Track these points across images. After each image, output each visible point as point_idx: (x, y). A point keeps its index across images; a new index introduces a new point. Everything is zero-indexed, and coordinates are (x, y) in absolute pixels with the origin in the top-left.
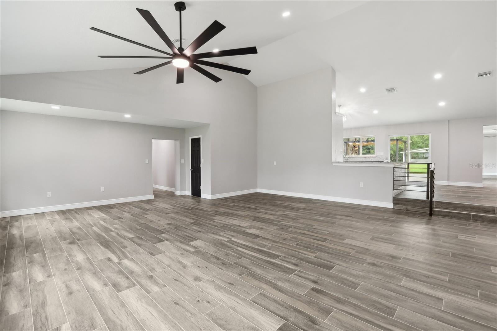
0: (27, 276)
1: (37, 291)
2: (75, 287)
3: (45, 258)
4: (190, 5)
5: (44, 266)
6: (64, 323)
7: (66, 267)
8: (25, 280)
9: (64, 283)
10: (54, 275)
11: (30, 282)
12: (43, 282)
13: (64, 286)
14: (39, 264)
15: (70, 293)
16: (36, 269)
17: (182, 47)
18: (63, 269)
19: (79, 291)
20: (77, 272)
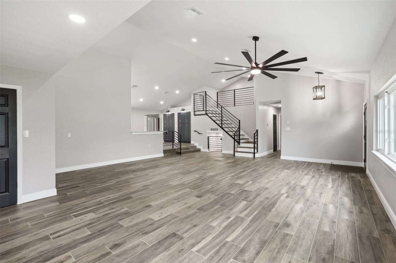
0: (338, 211)
1: (335, 201)
2: (317, 195)
3: (321, 219)
4: (250, 37)
5: (325, 213)
6: (329, 188)
7: (313, 204)
8: (340, 210)
9: (321, 198)
10: (323, 203)
11: (337, 207)
12: (330, 203)
13: (321, 197)
14: (328, 216)
15: (321, 193)
16: (331, 214)
17: (256, 62)
18: (316, 204)
19: (317, 192)
20: (310, 199)
